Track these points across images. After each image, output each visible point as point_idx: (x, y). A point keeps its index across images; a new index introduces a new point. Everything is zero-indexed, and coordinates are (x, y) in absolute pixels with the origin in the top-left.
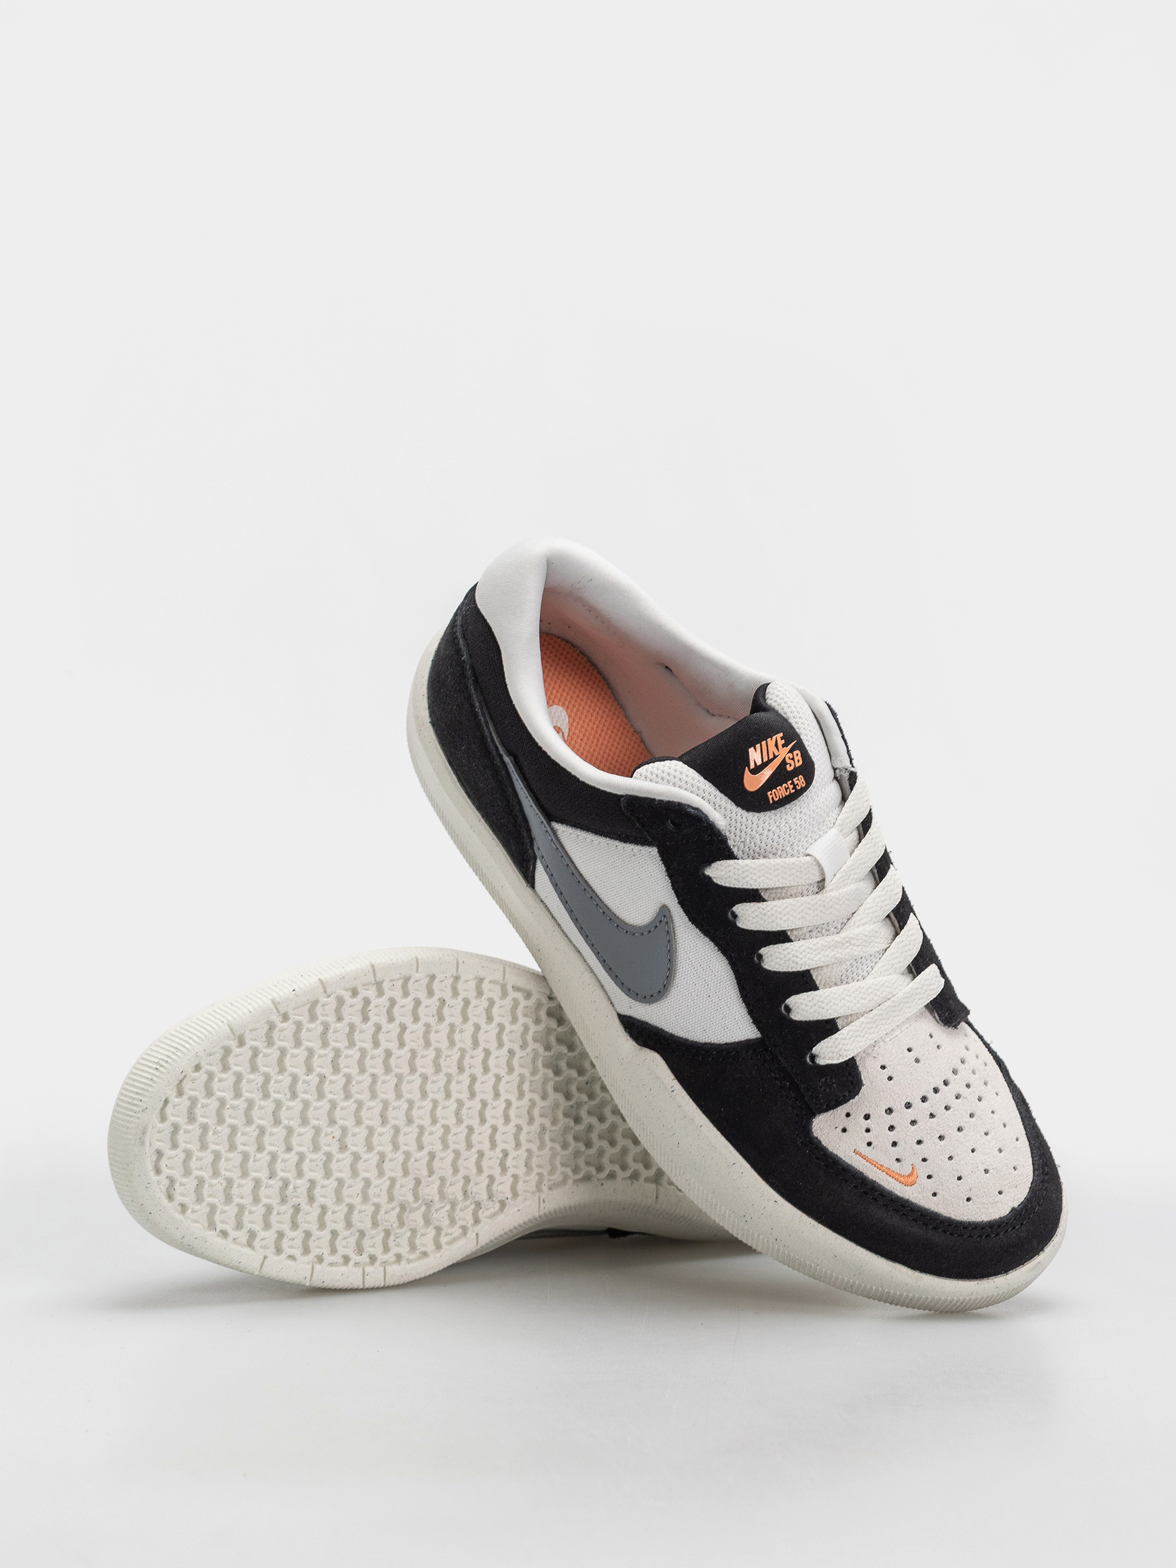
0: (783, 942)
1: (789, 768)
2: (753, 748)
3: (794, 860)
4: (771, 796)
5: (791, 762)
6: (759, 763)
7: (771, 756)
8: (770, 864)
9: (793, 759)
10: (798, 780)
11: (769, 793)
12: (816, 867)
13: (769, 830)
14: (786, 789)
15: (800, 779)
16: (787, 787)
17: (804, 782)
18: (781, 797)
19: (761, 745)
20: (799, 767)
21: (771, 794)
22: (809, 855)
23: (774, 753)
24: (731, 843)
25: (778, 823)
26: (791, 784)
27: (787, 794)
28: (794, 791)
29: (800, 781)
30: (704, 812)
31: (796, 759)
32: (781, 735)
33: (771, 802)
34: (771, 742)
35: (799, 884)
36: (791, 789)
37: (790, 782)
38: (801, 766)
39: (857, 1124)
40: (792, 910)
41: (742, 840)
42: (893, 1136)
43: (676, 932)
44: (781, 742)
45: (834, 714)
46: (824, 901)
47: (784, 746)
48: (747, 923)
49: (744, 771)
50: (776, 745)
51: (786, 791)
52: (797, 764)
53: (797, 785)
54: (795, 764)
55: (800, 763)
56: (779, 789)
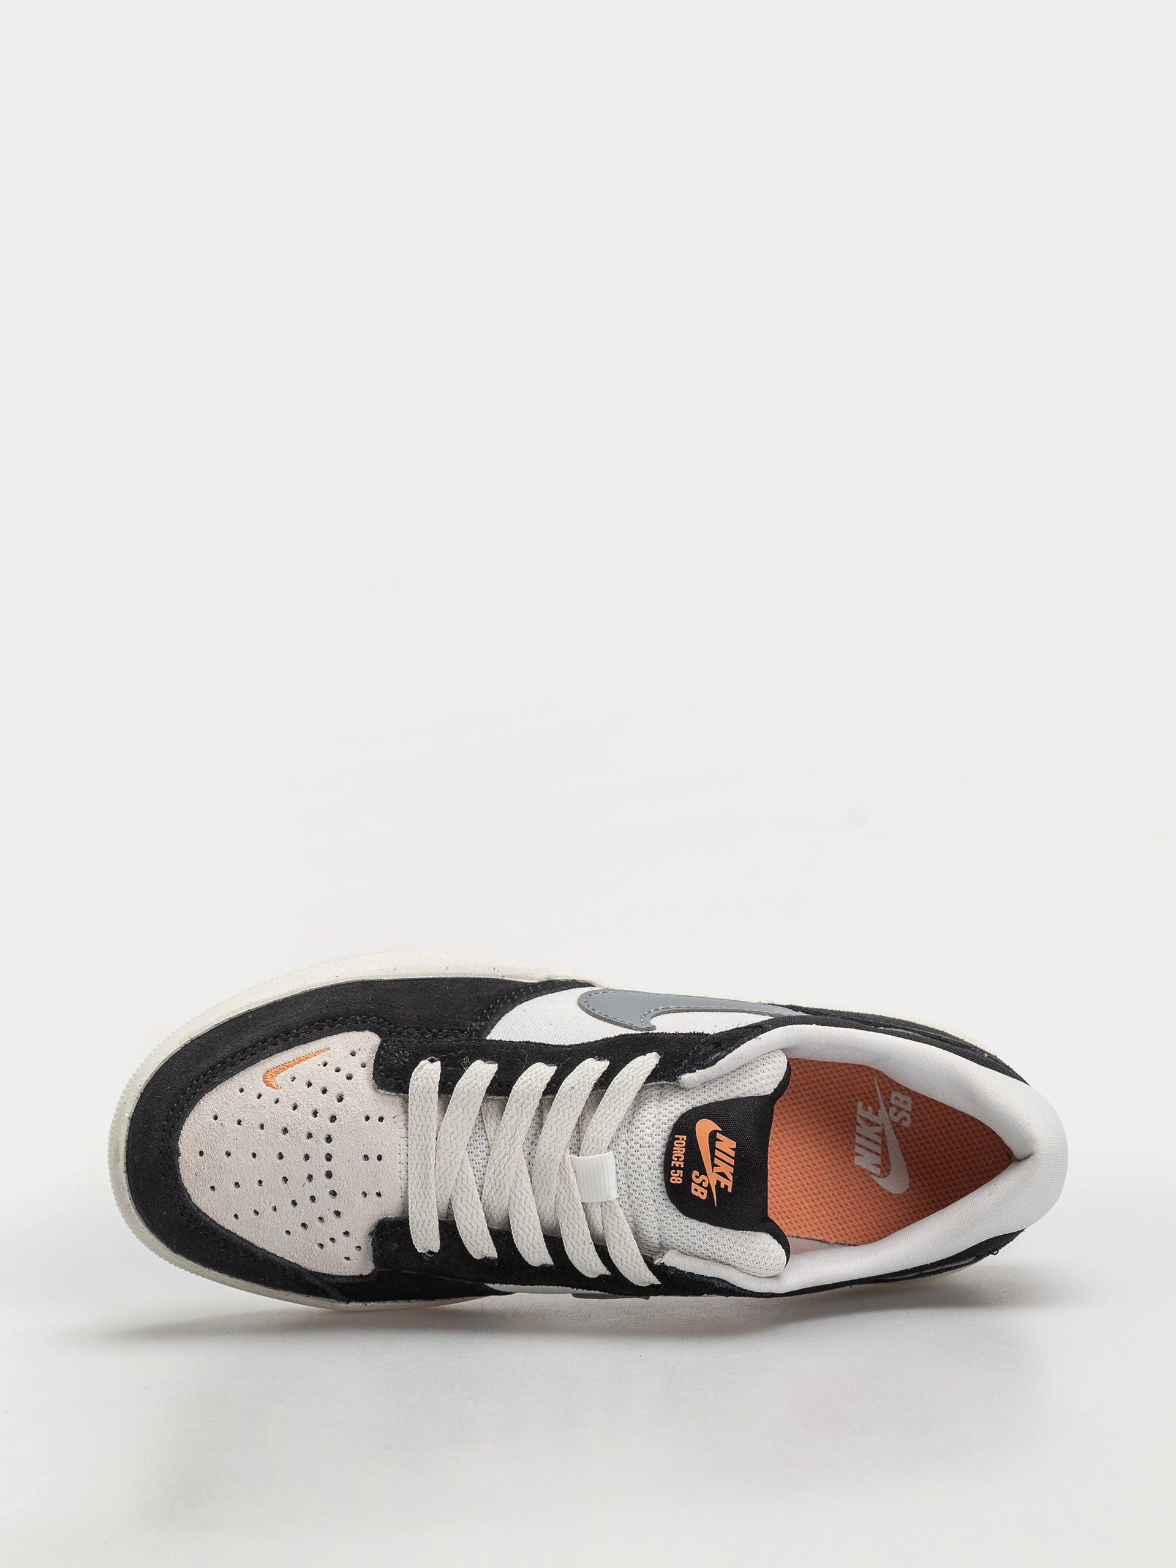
1: (695, 1173)
2: (735, 1147)
4: (681, 1141)
5: (699, 1181)
6: (718, 1145)
7: (716, 1161)
9: (701, 1185)
10: (679, 1176)
11: (686, 1139)
14: (678, 1158)
15: (679, 1178)
16: (680, 1159)
17: (674, 1182)
18: (674, 1148)
19: (731, 1157)
20: (691, 1186)
21: (684, 1140)
23: (718, 1166)
24: (665, 1084)
26: (680, 1166)
28: (672, 1165)
29: (677, 1178)
31: (700, 1189)
32: (730, 1189)
33: (677, 1137)
34: (729, 1171)
36: (675, 1163)
37: (682, 1166)
39: (350, 1066)
42: (317, 1087)
44: (724, 1182)
47: (718, 1183)
49: (720, 1127)
50: (722, 1174)
51: (675, 1157)
52: (694, 1186)
53: (674, 1173)
54: (695, 1183)
55: (693, 1192)
56: (683, 1151)
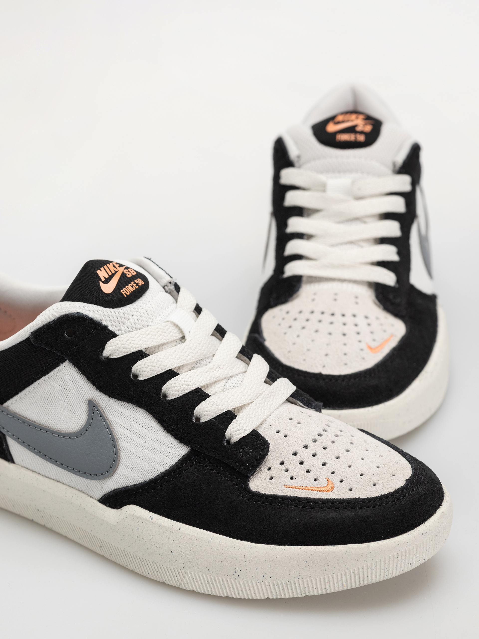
0: (174, 377)
1: (128, 276)
2: (99, 270)
4: (124, 293)
5: (129, 273)
6: (107, 277)
7: (113, 272)
8: (143, 332)
10: (138, 281)
11: (121, 291)
12: (174, 328)
13: (133, 316)
14: (132, 286)
16: (132, 285)
17: (142, 281)
18: (131, 292)
19: (104, 268)
21: (123, 291)
22: (167, 322)
23: (114, 270)
24: (110, 328)
25: (136, 309)
26: (134, 284)
27: (134, 290)
30: (83, 313)
33: (126, 296)
34: (110, 265)
38: (135, 275)
39: (277, 470)
40: (170, 356)
41: (118, 328)
42: (305, 467)
43: (105, 412)
44: (117, 265)
46: (189, 347)
47: (119, 266)
48: (145, 375)
49: (99, 284)
50: (114, 267)
52: (133, 274)
53: (140, 284)
56: (128, 287)
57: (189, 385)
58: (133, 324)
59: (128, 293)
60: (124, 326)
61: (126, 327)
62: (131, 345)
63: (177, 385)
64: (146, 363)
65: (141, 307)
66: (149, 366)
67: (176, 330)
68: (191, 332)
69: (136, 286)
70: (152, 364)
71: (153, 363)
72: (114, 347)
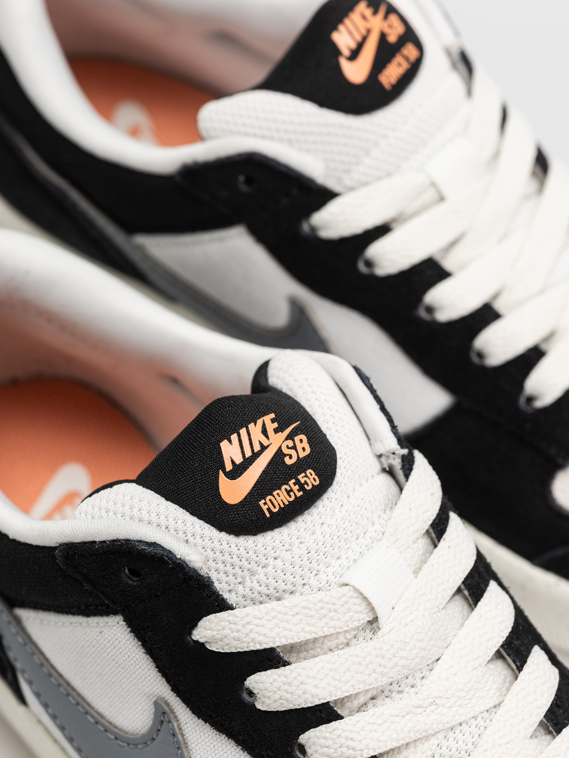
0: (329, 721)
1: (288, 462)
2: (226, 440)
3: (321, 594)
4: (266, 507)
5: (293, 452)
6: (239, 460)
7: (257, 448)
8: (285, 607)
9: (294, 447)
10: (306, 476)
11: (261, 503)
12: (359, 601)
13: (275, 558)
14: (288, 492)
15: (309, 475)
16: (289, 489)
17: (316, 478)
18: (282, 506)
19: (239, 436)
20: (304, 457)
21: (265, 504)
22: (347, 585)
23: (260, 444)
24: (218, 586)
25: (287, 546)
26: (295, 484)
27: (292, 499)
30: (165, 547)
31: (299, 446)
32: (273, 416)
33: (268, 515)
34: (255, 429)
35: (338, 630)
36: (297, 492)
37: (293, 481)
38: (308, 456)
40: (331, 670)
41: (239, 580)
43: (184, 732)
44: (271, 427)
45: (365, 379)
46: (381, 649)
47: (276, 431)
48: (268, 701)
49: (218, 477)
50: (264, 432)
51: (290, 496)
52: (302, 455)
53: (308, 485)
54: (298, 455)
55: (308, 451)
56: (278, 494)
57: (354, 749)
58: (271, 579)
59: (275, 507)
60: (253, 578)
61: (255, 582)
62: (252, 635)
63: (330, 742)
64: (275, 680)
65: (299, 541)
66: (279, 689)
67: (363, 607)
68: (396, 609)
69: (299, 490)
70: (286, 687)
71: (290, 684)
72: (215, 633)
